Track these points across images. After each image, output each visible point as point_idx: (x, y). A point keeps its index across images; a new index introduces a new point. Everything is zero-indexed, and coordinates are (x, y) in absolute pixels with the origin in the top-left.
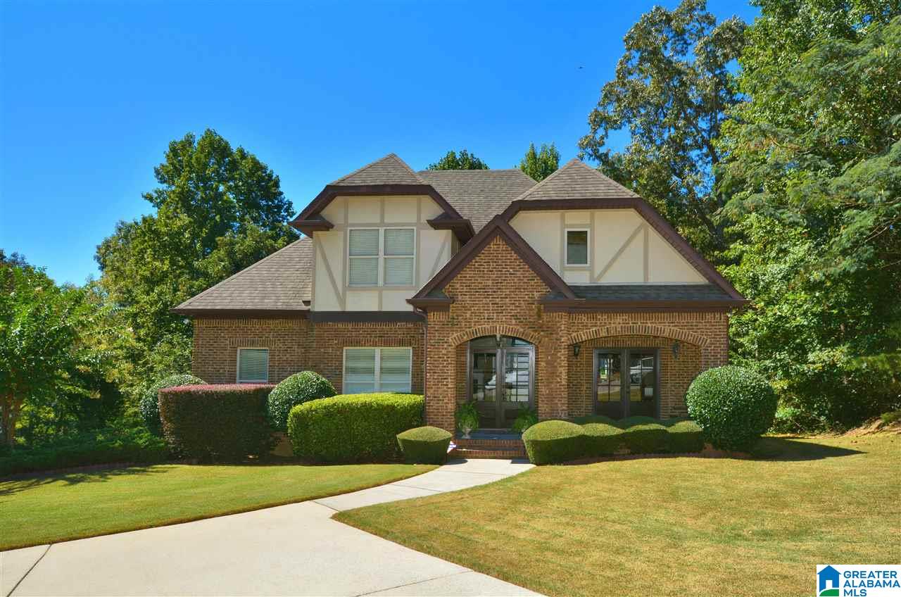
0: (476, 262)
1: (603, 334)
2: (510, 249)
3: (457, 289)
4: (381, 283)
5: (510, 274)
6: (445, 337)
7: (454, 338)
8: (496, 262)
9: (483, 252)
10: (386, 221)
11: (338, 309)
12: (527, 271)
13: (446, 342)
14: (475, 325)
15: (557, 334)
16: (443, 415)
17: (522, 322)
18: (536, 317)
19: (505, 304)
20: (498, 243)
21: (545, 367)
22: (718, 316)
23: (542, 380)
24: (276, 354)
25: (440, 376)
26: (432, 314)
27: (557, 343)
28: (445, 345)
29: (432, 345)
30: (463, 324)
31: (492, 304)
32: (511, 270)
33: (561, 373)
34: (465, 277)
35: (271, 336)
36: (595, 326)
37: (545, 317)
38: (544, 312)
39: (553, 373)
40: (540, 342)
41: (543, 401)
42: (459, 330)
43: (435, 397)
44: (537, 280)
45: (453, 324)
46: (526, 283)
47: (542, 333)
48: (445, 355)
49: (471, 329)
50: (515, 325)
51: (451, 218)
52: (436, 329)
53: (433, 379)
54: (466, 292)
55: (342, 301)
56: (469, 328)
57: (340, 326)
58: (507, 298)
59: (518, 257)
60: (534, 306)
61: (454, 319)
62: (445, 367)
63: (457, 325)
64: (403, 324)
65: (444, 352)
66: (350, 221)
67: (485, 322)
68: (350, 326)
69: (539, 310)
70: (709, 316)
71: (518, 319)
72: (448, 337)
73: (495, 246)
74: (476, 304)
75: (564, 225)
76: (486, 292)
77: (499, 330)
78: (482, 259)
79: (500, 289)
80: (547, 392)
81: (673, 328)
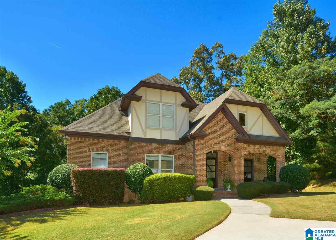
0: (213, 121)
1: (251, 152)
2: (225, 117)
3: (207, 131)
4: (161, 127)
5: (225, 127)
6: (203, 150)
7: (206, 150)
8: (220, 122)
9: (216, 117)
10: (163, 101)
11: (143, 137)
12: (231, 126)
13: (203, 152)
14: (213, 146)
15: (240, 151)
16: (203, 182)
17: (229, 146)
18: (234, 144)
19: (224, 138)
20: (221, 114)
21: (237, 163)
22: (283, 148)
23: (236, 168)
24: (112, 156)
25: (202, 165)
26: (198, 140)
27: (240, 154)
28: (203, 153)
29: (198, 153)
30: (209, 145)
31: (219, 138)
32: (225, 125)
33: (242, 166)
34: (210, 126)
35: (109, 147)
36: (249, 149)
37: (237, 144)
38: (236, 142)
39: (239, 165)
40: (235, 154)
41: (236, 176)
42: (208, 147)
43: (199, 174)
44: (234, 130)
45: (206, 144)
46: (231, 131)
47: (236, 150)
48: (203, 157)
49: (212, 147)
50: (227, 147)
51: (192, 103)
52: (200, 146)
53: (199, 167)
54: (210, 132)
55: (145, 133)
56: (211, 147)
57: (144, 144)
58: (224, 136)
59: (227, 121)
60: (233, 140)
61: (206, 143)
62: (203, 162)
63: (207, 145)
64: (170, 145)
65: (203, 156)
66: (148, 99)
67: (217, 145)
68: (148, 145)
69: (235, 141)
70: (281, 148)
71: (228, 144)
72: (204, 150)
73: (220, 115)
74: (214, 137)
75: (238, 111)
76: (217, 133)
77: (222, 148)
78: (215, 120)
79: (221, 132)
80: (238, 173)
81: (271, 151)
